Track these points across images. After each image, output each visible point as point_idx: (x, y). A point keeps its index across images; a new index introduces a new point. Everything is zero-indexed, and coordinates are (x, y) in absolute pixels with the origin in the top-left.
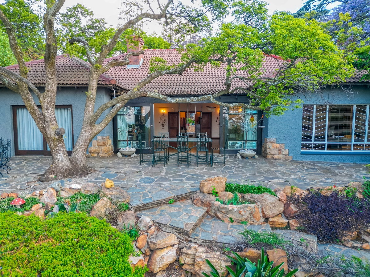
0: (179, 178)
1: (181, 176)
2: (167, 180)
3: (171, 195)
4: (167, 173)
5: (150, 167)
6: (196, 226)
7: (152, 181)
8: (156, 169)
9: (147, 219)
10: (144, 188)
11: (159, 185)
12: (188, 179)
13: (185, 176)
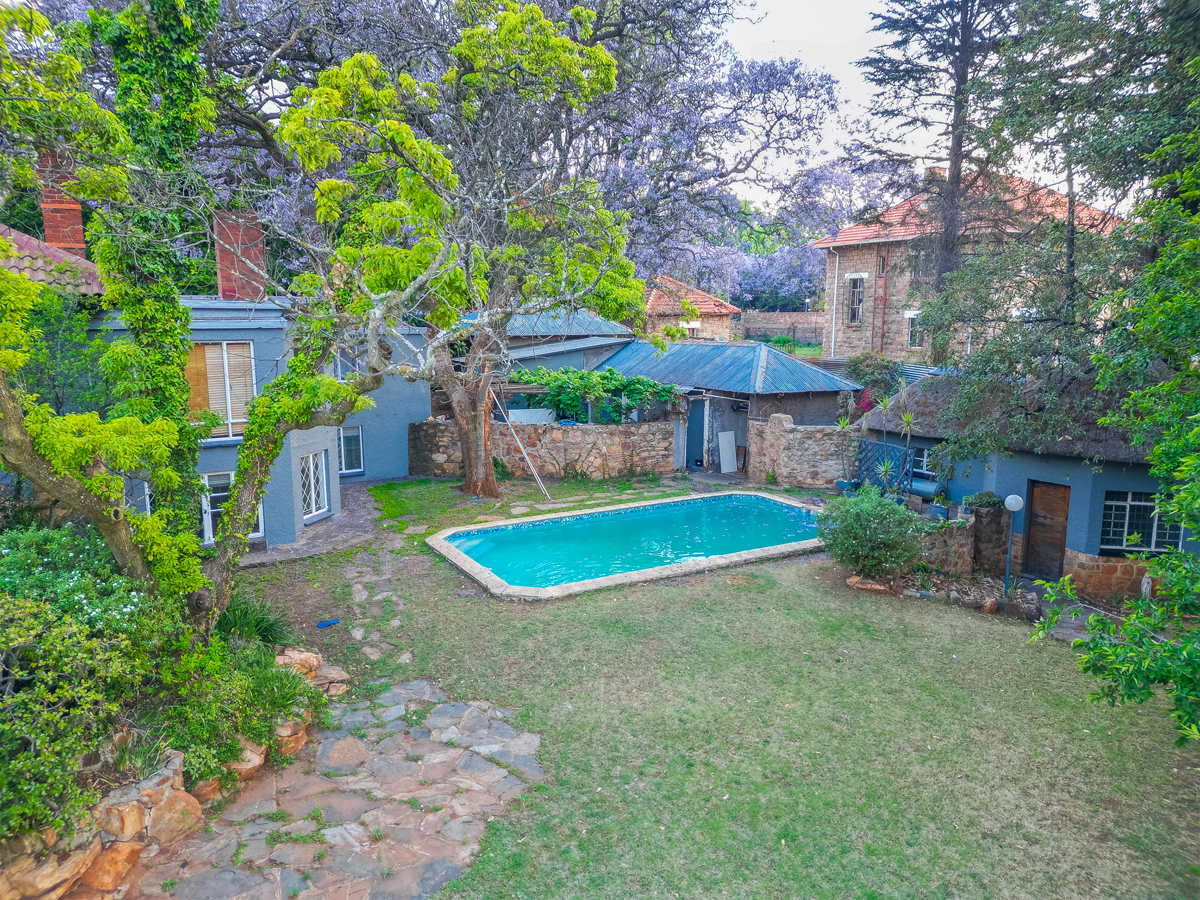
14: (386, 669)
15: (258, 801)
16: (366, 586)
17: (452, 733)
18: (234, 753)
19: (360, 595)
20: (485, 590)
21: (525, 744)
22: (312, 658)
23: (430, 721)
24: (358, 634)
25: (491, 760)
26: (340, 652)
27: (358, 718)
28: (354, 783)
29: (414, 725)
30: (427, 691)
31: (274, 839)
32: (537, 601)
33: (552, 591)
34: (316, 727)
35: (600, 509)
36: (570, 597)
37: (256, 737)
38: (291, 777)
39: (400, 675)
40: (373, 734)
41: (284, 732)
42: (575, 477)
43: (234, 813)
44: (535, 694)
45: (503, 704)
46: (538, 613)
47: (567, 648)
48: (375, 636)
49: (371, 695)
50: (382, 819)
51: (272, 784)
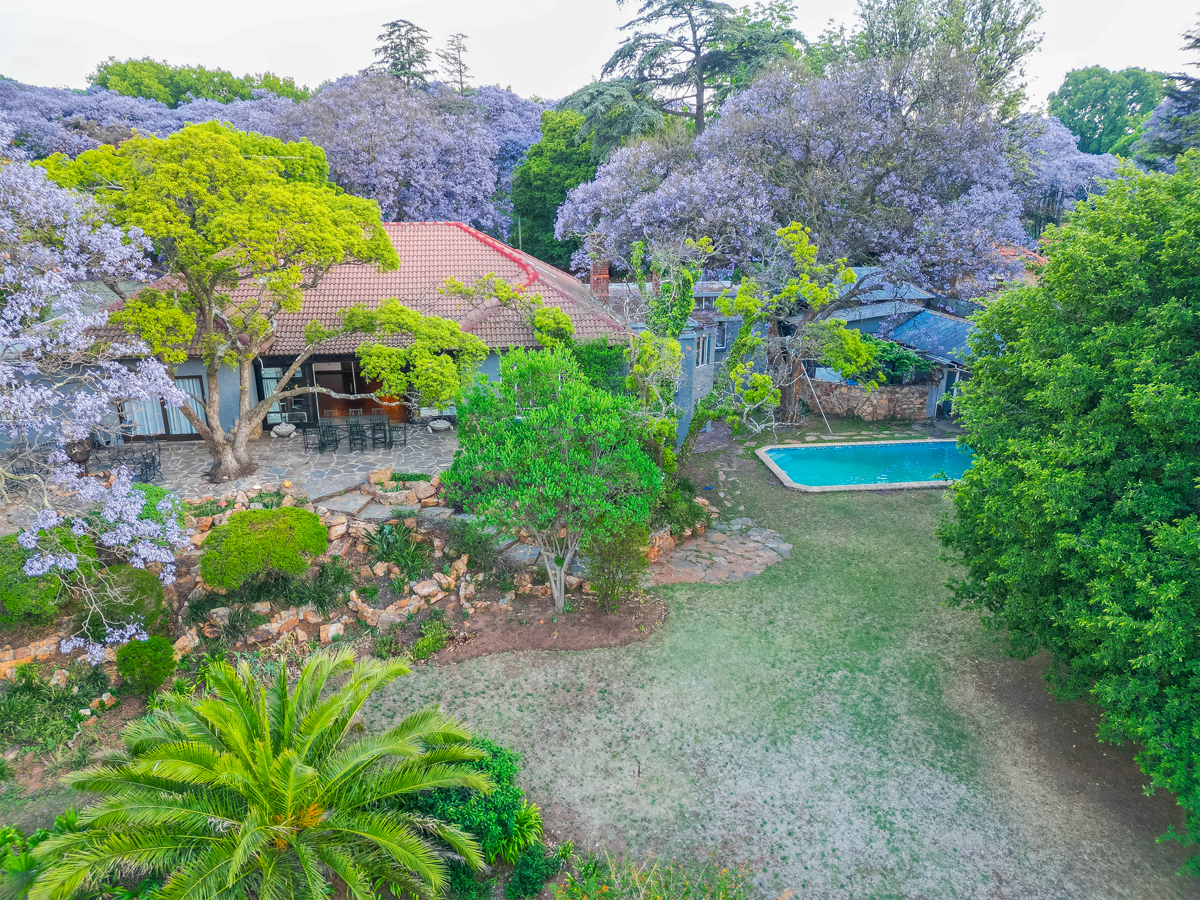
0: (349, 468)
1: (353, 466)
2: (338, 472)
3: (342, 488)
4: (338, 463)
5: (318, 456)
6: (360, 510)
7: (322, 475)
8: (324, 458)
9: (323, 508)
10: (317, 483)
11: (330, 478)
12: (360, 470)
13: (355, 466)
14: (733, 511)
15: (691, 545)
16: (725, 473)
17: (758, 538)
18: (683, 529)
19: (722, 477)
20: (782, 483)
21: (787, 547)
22: (706, 502)
23: (750, 533)
24: (722, 495)
25: (772, 549)
26: (715, 501)
27: (723, 527)
28: (721, 546)
29: (744, 533)
30: (750, 522)
31: (697, 556)
32: (806, 492)
33: (815, 489)
34: (708, 527)
35: (861, 443)
36: (824, 493)
37: (690, 526)
38: (700, 541)
39: (740, 515)
40: (728, 533)
41: (698, 526)
42: (853, 418)
43: (683, 547)
44: (795, 531)
45: (780, 532)
46: (805, 499)
47: (814, 515)
48: (729, 497)
49: (728, 520)
50: (733, 558)
51: (694, 542)
